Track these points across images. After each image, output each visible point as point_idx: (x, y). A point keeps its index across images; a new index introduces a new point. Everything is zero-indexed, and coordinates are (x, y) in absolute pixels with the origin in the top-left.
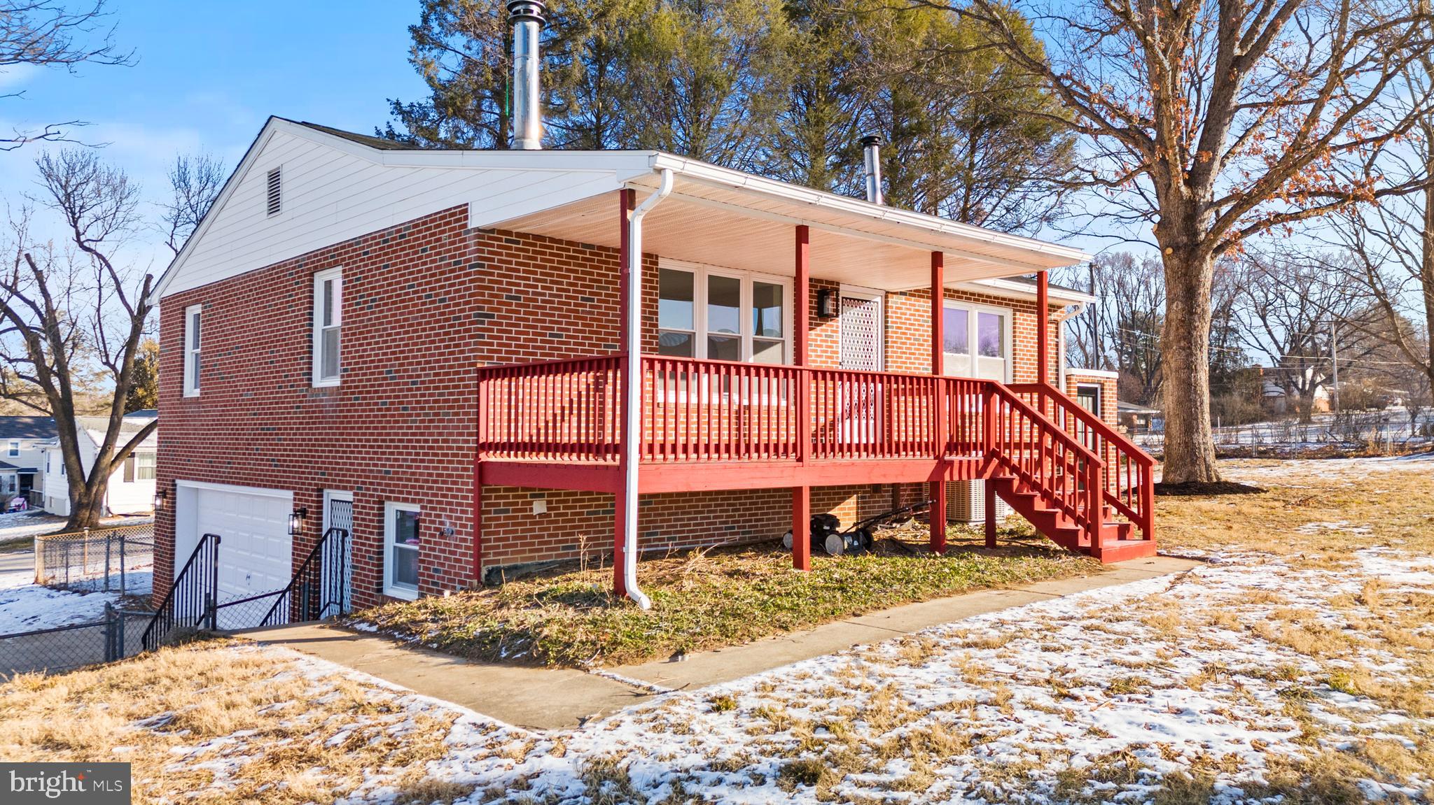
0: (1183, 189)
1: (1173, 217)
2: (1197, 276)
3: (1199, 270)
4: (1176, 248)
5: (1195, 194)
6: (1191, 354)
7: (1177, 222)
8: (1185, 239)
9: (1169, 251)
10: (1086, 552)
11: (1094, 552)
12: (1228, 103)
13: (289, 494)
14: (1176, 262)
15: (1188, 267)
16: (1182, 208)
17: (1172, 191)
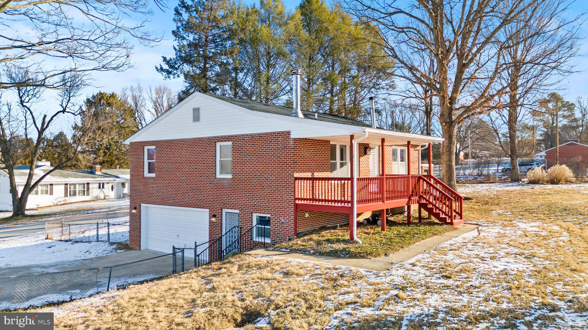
0: (448, 104)
1: (445, 113)
2: (452, 132)
3: (453, 130)
4: (446, 123)
5: (452, 106)
6: (451, 156)
7: (446, 115)
8: (449, 120)
9: (444, 124)
10: (449, 223)
11: (451, 223)
12: (461, 78)
13: (208, 210)
14: (446, 127)
15: (450, 129)
16: (448, 111)
17: (445, 105)
